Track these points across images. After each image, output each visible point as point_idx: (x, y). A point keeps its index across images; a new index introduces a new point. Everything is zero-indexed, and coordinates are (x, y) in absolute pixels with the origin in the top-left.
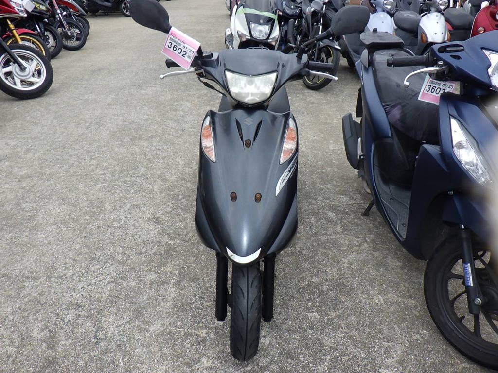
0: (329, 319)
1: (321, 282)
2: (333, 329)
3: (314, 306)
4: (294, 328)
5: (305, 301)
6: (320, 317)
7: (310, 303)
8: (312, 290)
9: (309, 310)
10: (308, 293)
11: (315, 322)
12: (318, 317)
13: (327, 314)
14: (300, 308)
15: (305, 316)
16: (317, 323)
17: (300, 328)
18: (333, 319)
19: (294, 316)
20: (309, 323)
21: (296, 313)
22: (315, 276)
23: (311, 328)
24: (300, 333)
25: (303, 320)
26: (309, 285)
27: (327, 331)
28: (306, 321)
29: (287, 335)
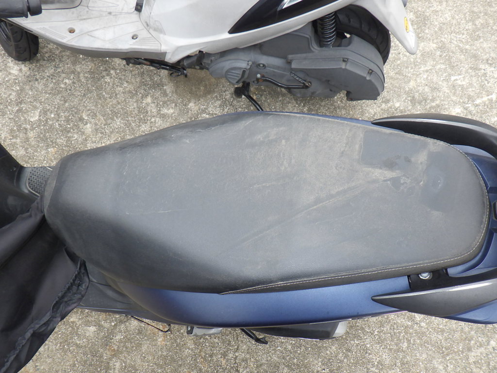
0: (26, 129)
1: (83, 133)
2: (12, 131)
3: (47, 119)
4: (24, 95)
5: (57, 111)
6: (31, 122)
7: (53, 116)
8: (73, 121)
9: (45, 112)
10: (69, 116)
11: (25, 116)
12: (32, 120)
13: (32, 129)
14: (49, 105)
15: (35, 108)
16: (24, 117)
17: (21, 101)
18: (26, 134)
19: (39, 97)
20: (26, 109)
21: (43, 100)
22: (97, 130)
23: (19, 111)
24: (16, 100)
25: (31, 105)
26: (81, 119)
27: (11, 124)
28: (29, 108)
29: (16, 89)
